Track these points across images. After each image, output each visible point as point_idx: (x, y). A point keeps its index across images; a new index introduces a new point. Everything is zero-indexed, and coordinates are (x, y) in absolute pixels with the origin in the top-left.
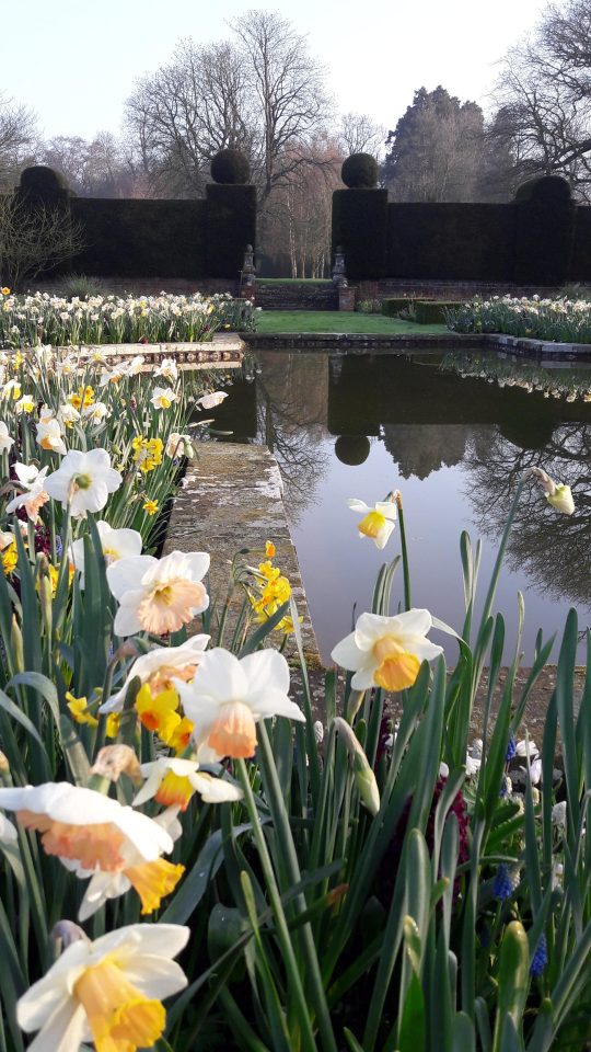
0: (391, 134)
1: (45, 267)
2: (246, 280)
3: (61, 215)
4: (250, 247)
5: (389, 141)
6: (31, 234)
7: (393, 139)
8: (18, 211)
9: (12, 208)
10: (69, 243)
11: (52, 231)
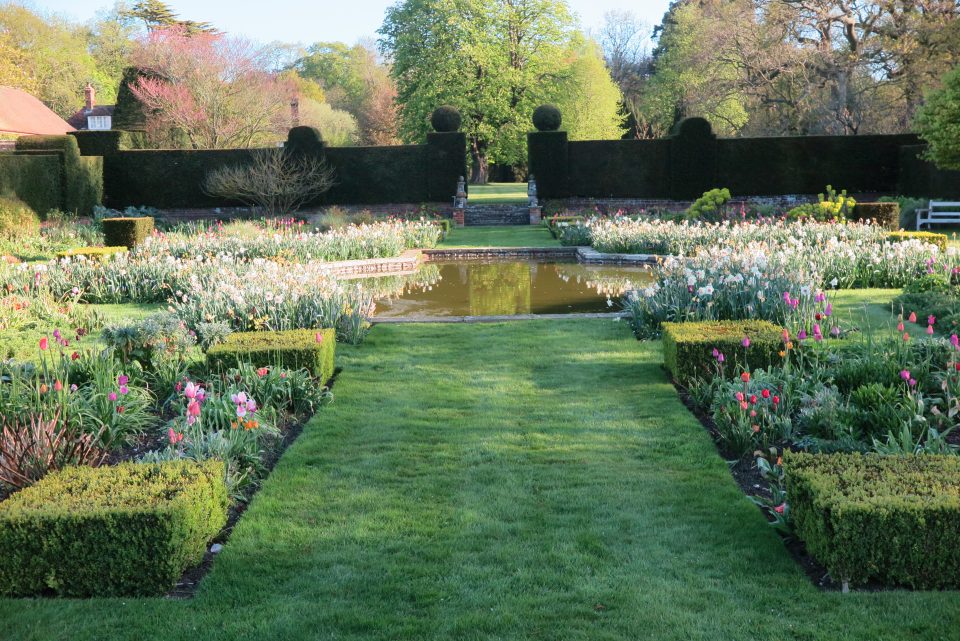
0: (657, 28)
1: (306, 200)
2: (458, 203)
3: (319, 161)
4: (462, 178)
5: (654, 36)
6: (295, 177)
7: (659, 33)
8: (286, 162)
9: (282, 159)
10: (324, 183)
11: (311, 174)
